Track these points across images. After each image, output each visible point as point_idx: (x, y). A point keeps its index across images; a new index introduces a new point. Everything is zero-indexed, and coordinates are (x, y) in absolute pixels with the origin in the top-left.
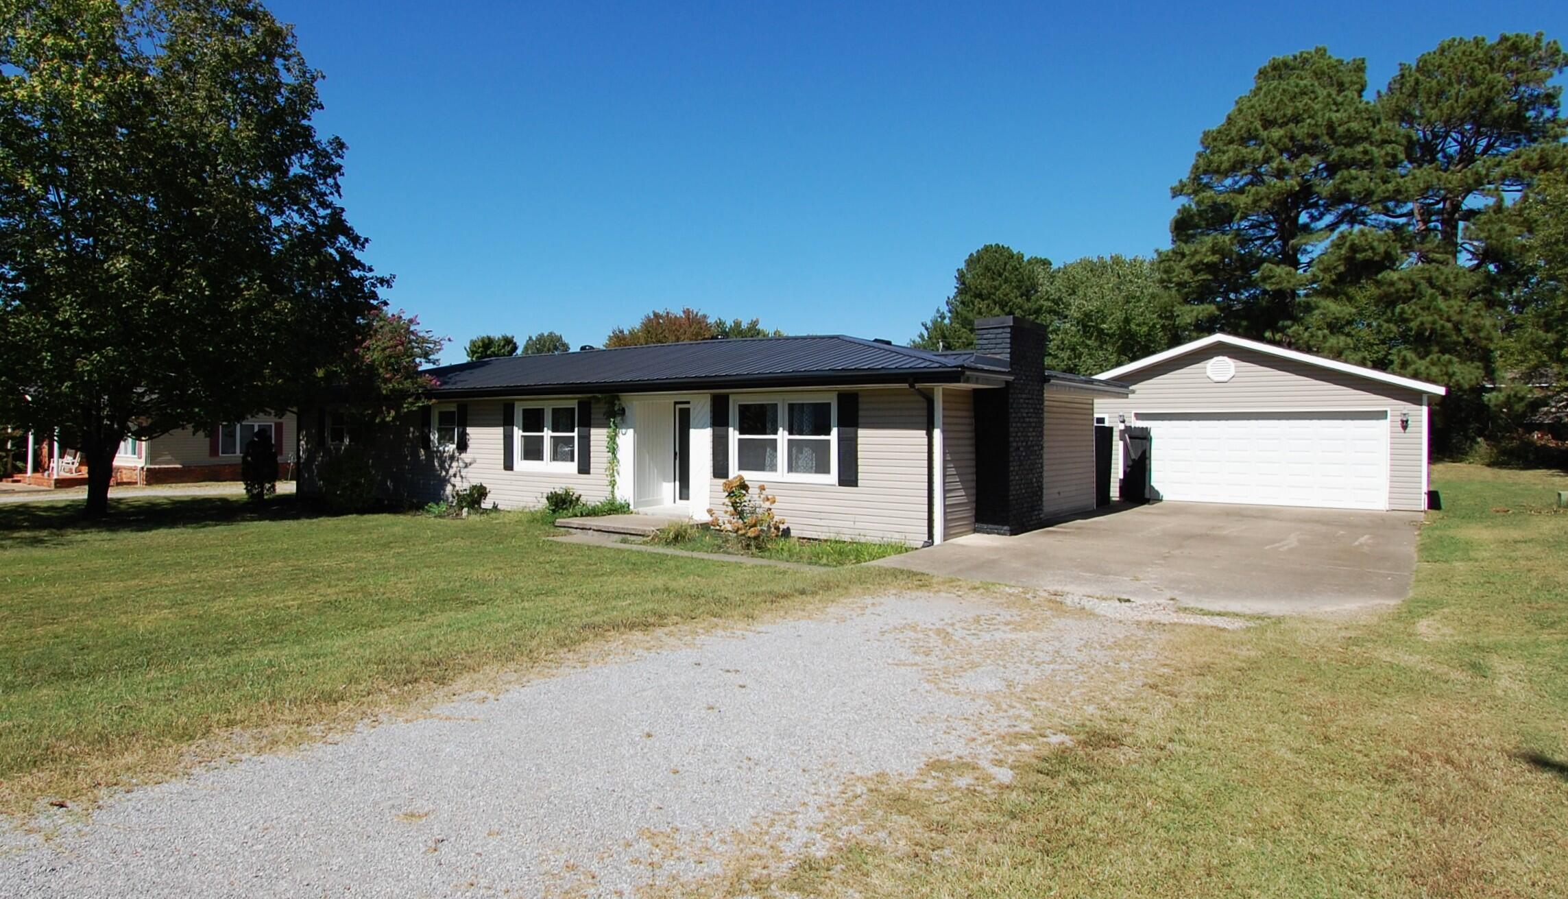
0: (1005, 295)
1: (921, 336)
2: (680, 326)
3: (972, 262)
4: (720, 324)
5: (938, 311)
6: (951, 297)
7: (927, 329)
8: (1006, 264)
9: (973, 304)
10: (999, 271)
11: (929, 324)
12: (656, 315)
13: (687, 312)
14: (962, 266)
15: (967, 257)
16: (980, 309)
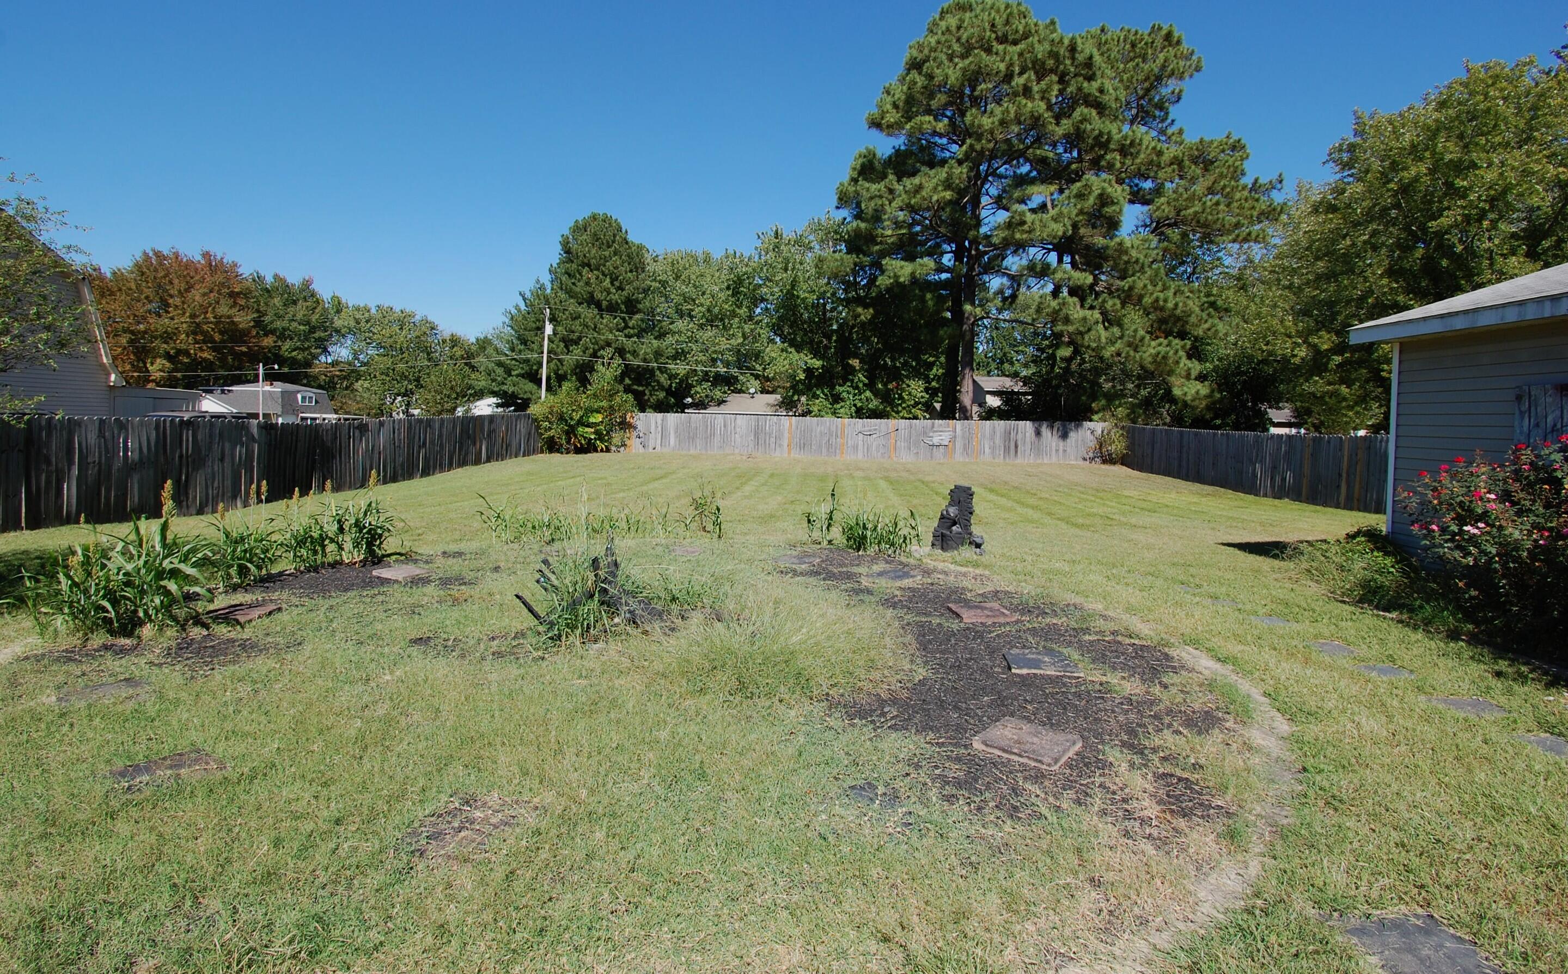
0: (615, 268)
1: (517, 307)
2: (196, 270)
3: (579, 229)
4: (259, 279)
5: (538, 282)
6: (555, 265)
7: (524, 299)
8: (615, 236)
9: (580, 274)
10: (608, 242)
11: (528, 295)
12: (158, 254)
13: (206, 255)
14: (566, 232)
15: (573, 224)
16: (589, 278)
